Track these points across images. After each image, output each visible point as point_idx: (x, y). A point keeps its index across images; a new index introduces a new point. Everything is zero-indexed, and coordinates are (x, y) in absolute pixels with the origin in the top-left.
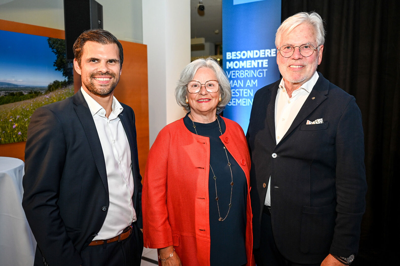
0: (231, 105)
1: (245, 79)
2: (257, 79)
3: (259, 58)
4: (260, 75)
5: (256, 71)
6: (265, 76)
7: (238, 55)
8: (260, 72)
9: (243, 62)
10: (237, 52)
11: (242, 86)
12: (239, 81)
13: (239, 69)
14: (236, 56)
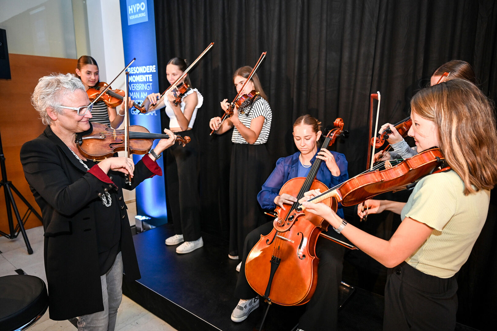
0: (133, 114)
1: (140, 91)
2: (147, 92)
3: (147, 73)
4: (148, 88)
5: (145, 84)
6: (151, 89)
7: (134, 70)
8: (148, 85)
9: (138, 76)
10: (133, 67)
11: (139, 97)
12: (137, 93)
13: (136, 83)
14: (134, 71)
